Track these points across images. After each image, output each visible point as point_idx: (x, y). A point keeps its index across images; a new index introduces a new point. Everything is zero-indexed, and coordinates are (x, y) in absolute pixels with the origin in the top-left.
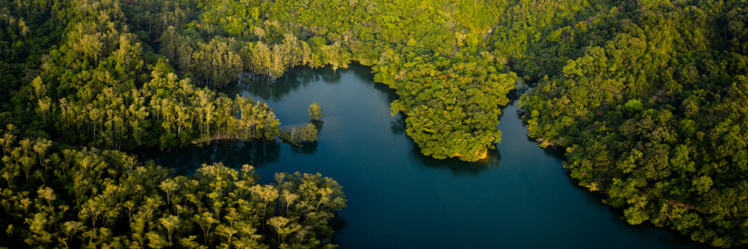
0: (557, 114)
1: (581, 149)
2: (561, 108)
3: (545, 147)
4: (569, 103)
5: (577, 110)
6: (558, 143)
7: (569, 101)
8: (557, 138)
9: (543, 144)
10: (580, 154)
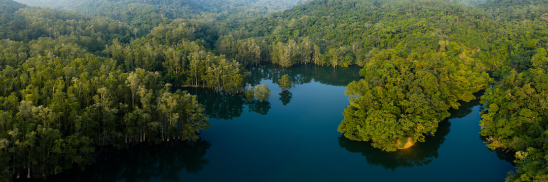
0: (515, 105)
1: (538, 155)
2: (521, 98)
3: (494, 148)
4: (533, 93)
5: (541, 101)
6: (510, 145)
7: (533, 90)
8: (510, 137)
9: (492, 144)
10: (536, 163)
